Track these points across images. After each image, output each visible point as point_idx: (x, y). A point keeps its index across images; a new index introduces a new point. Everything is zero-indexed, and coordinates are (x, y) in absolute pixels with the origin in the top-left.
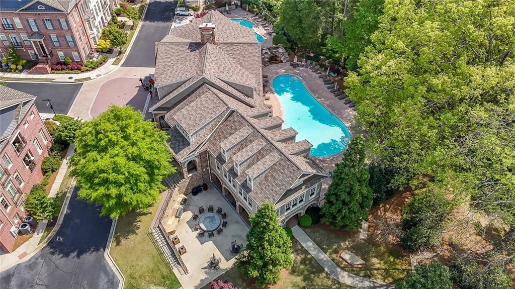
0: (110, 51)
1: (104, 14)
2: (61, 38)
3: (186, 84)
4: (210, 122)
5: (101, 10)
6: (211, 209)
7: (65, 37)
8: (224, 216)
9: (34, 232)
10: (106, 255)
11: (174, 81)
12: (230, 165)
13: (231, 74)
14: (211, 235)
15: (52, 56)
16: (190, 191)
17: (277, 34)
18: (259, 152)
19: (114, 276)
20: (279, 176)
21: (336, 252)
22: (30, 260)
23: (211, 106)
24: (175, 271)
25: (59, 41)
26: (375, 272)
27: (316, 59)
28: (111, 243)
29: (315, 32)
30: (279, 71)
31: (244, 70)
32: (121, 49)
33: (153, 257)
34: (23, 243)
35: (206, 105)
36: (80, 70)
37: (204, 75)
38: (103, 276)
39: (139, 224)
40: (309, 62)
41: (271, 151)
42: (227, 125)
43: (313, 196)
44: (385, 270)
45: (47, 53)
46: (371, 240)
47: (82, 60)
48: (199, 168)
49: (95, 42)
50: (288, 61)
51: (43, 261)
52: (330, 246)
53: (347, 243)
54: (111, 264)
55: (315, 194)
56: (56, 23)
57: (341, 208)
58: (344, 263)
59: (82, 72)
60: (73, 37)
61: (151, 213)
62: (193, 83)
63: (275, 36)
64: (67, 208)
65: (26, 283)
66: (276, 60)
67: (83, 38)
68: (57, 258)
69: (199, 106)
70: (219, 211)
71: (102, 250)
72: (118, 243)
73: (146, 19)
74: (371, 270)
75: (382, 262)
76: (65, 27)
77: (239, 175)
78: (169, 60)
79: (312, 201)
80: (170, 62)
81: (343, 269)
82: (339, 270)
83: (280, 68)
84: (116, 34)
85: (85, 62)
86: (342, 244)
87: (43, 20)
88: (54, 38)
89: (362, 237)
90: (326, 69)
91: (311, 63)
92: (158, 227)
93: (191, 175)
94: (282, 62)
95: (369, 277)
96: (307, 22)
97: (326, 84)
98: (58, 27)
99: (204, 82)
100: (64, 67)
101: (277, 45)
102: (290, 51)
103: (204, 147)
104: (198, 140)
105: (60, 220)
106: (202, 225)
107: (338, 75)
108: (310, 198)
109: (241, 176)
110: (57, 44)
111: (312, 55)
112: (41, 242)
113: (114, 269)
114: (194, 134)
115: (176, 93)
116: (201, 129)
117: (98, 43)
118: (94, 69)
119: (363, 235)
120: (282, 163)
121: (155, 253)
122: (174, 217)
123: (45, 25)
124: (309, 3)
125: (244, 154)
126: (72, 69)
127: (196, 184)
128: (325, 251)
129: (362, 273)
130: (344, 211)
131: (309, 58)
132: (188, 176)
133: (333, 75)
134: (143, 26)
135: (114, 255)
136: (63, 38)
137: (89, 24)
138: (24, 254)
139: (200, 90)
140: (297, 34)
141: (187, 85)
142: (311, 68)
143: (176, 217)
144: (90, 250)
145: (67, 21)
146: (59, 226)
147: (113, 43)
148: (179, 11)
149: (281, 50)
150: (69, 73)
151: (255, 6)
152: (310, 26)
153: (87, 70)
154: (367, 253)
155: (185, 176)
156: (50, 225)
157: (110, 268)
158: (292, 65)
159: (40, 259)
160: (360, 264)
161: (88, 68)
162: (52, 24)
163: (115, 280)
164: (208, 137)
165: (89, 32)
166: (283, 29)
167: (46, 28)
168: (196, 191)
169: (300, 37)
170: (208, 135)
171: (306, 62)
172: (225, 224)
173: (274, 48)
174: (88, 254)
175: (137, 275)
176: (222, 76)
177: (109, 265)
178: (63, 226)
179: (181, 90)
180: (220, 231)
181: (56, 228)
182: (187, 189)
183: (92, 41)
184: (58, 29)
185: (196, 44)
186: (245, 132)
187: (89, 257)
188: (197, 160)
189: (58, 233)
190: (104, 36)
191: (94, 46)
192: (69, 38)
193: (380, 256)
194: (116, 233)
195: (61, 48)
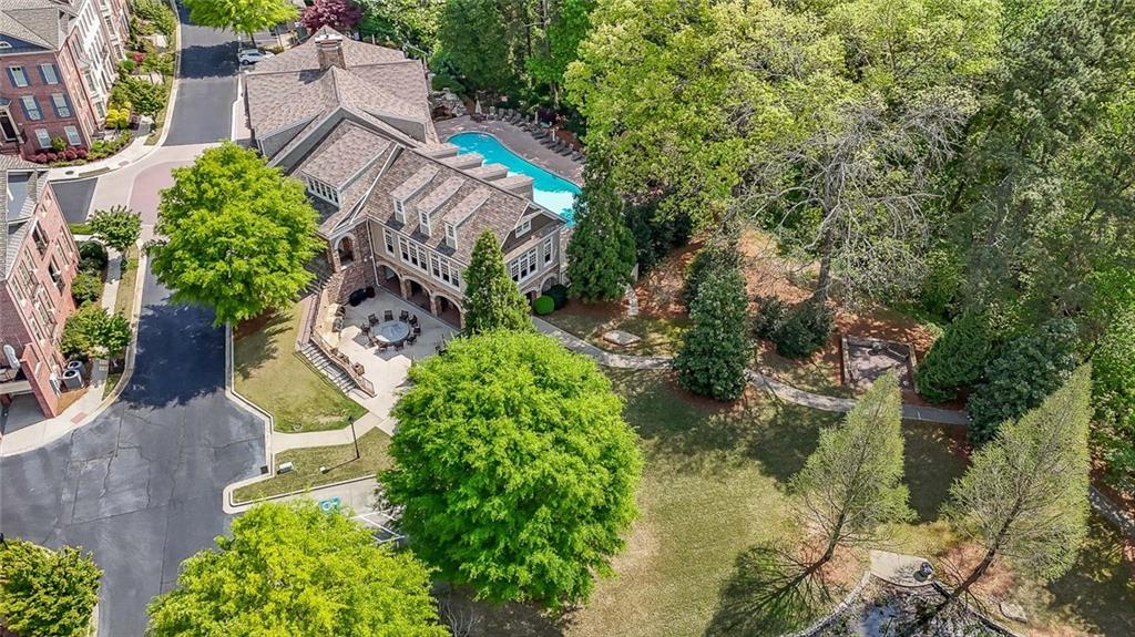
0: (133, 126)
1: (104, 67)
2: (44, 102)
3: (312, 124)
4: (367, 169)
5: (101, 60)
6: (389, 317)
7: (52, 99)
8: (414, 322)
9: (87, 385)
10: (228, 394)
11: (290, 125)
12: (413, 227)
13: (382, 105)
14: (399, 346)
15: (25, 139)
16: (347, 299)
17: (438, 73)
18: (457, 194)
19: (251, 415)
20: (495, 217)
21: (597, 335)
22: (95, 421)
23: (365, 145)
24: (352, 396)
25: (39, 109)
26: (658, 347)
27: (513, 104)
28: (234, 379)
29: (503, 55)
30: (453, 129)
31: (401, 101)
32: (154, 119)
33: (312, 383)
34: (74, 401)
35: (355, 146)
36: (85, 158)
37: (341, 106)
38: (232, 420)
39: (274, 345)
40: (502, 111)
41: (475, 189)
42: (395, 173)
43: (550, 262)
44: (671, 343)
45: (17, 132)
46: (645, 314)
47: (84, 141)
48: (357, 255)
49: (101, 112)
50: (464, 114)
51: (119, 418)
52: (588, 330)
53: (612, 323)
54: (243, 405)
55: (552, 257)
56: (34, 74)
57: (593, 263)
58: (612, 345)
59: (89, 161)
60: (67, 97)
61: (291, 328)
62: (323, 121)
63: (434, 78)
64: (137, 346)
65: (100, 449)
66: (445, 115)
67: (82, 102)
68: (146, 412)
69: (342, 149)
70: (404, 318)
71: (221, 389)
72: (246, 376)
73: (184, 74)
74: (651, 347)
75: (665, 336)
76: (52, 81)
77: (430, 235)
78: (271, 99)
79: (550, 272)
80: (272, 102)
81: (611, 352)
82: (606, 354)
83: (454, 125)
84: (145, 91)
85: (91, 144)
86: (604, 326)
87: (8, 70)
88: (29, 102)
89: (632, 314)
90: (532, 119)
91: (506, 114)
92: (311, 341)
93: (345, 267)
94: (454, 116)
95: (650, 354)
96: (487, 39)
97: (537, 138)
98: (37, 82)
99: (342, 118)
100: (51, 155)
101: (441, 90)
102: (467, 98)
103: (362, 214)
104: (352, 199)
105: (131, 364)
106: (381, 338)
107: (553, 124)
108: (546, 265)
109: (435, 236)
110: (34, 115)
111: (504, 99)
112: (105, 395)
113: (249, 409)
114: (344, 189)
115: (295, 143)
116: (354, 180)
117: (106, 115)
118: (111, 154)
119: (632, 311)
120: (495, 199)
121: (315, 377)
122: (330, 332)
123: (11, 78)
124: (486, 7)
125: (434, 199)
126: (69, 159)
127: (355, 287)
128: (582, 337)
129: (640, 352)
130: (598, 266)
131: (499, 105)
132: (340, 268)
133: (547, 126)
134: (182, 86)
135: (245, 392)
136: (49, 102)
137: (89, 77)
138: (81, 416)
139: (339, 130)
140: (474, 63)
141: (315, 127)
142: (508, 120)
143: (334, 331)
144: (199, 393)
145: (56, 69)
146: (131, 373)
147: (140, 107)
148: (245, 56)
149: (450, 97)
150: (64, 166)
151: (388, 38)
152: (494, 46)
153: (99, 158)
154: (643, 329)
155: (337, 270)
156: (115, 371)
157: (242, 409)
158: (473, 118)
159: (112, 418)
160: (635, 342)
161: (99, 154)
162: (26, 76)
163: (255, 421)
164: (368, 193)
165: (90, 94)
166: (446, 65)
167: (14, 85)
168: (356, 299)
169: (480, 68)
170: (366, 190)
171: (497, 113)
172: (418, 331)
173: (436, 96)
174: (199, 398)
175: (292, 409)
176: (369, 108)
177: (238, 406)
178: (137, 371)
179: (303, 137)
180: (412, 340)
181: (127, 375)
182: (342, 295)
183: (95, 110)
184: (38, 85)
185: (312, 71)
186: (427, 173)
187: (201, 402)
188: (352, 237)
189: (133, 381)
190: (115, 101)
191: (100, 120)
192: (59, 100)
193: (661, 330)
194: (237, 364)
195: (42, 123)
